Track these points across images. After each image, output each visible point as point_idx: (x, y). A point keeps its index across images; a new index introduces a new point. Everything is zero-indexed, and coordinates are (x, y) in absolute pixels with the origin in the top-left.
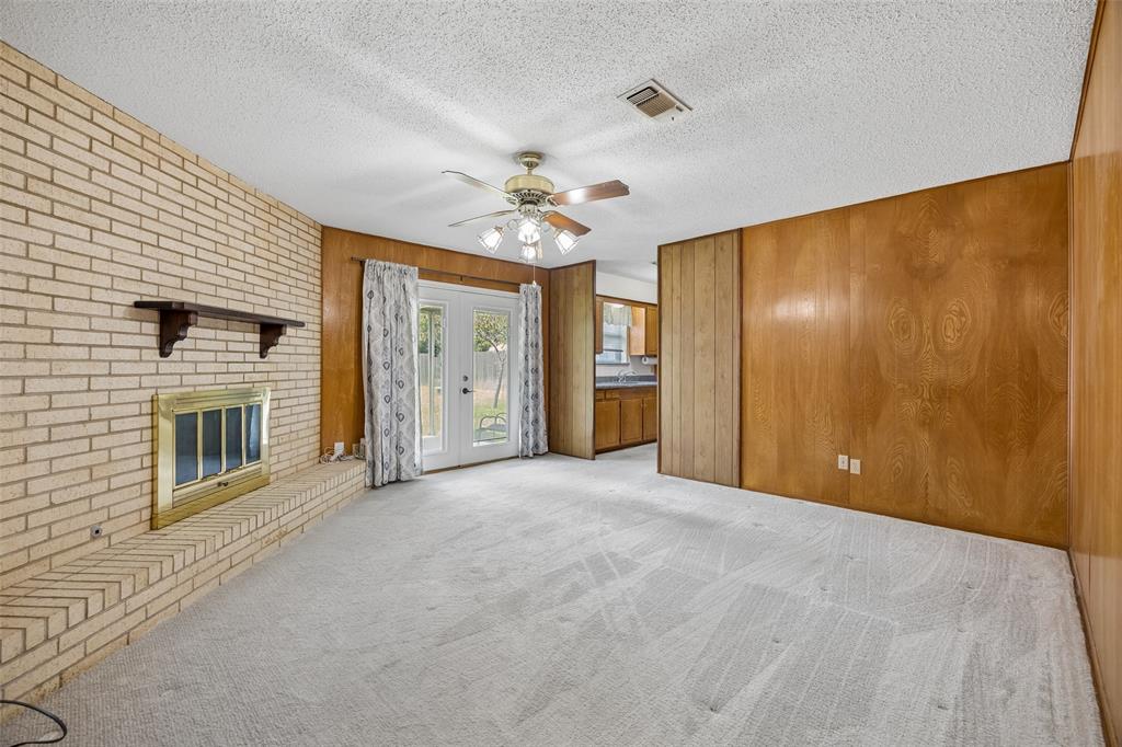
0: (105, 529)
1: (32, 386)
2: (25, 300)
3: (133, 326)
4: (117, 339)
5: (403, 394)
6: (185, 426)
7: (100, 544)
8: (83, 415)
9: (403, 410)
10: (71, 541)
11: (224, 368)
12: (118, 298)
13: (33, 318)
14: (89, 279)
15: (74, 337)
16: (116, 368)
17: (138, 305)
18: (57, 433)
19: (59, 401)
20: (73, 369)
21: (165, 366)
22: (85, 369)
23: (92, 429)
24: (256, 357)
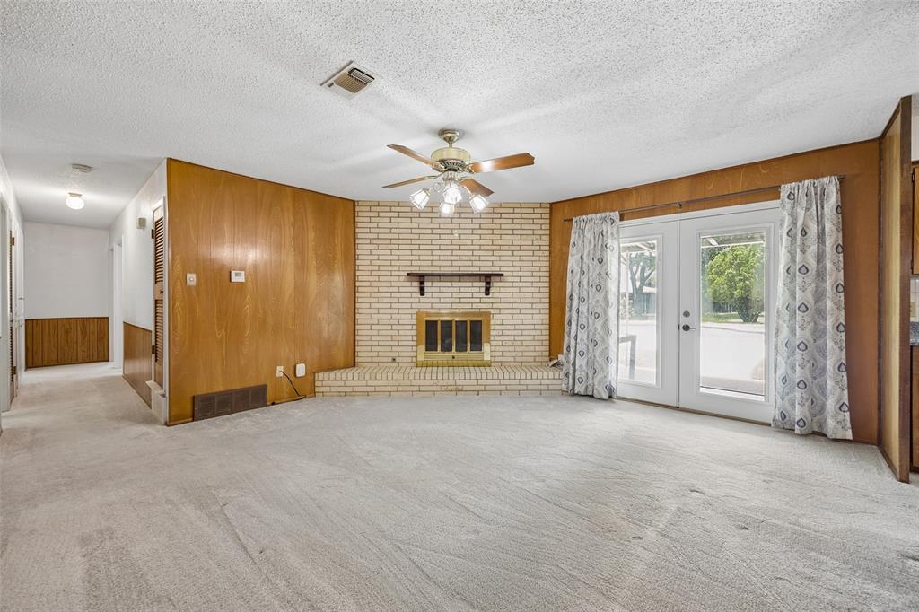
0: (398, 360)
1: (373, 305)
2: (371, 278)
3: (409, 284)
4: (402, 289)
5: (599, 324)
6: (431, 326)
7: (394, 364)
8: (389, 316)
9: (598, 338)
10: (385, 360)
11: (458, 300)
12: (402, 273)
13: (373, 284)
14: (390, 268)
15: (386, 289)
16: (401, 300)
17: (409, 274)
18: (381, 322)
19: (381, 311)
20: (385, 300)
21: (423, 299)
22: (389, 300)
23: (392, 322)
24: (483, 295)
